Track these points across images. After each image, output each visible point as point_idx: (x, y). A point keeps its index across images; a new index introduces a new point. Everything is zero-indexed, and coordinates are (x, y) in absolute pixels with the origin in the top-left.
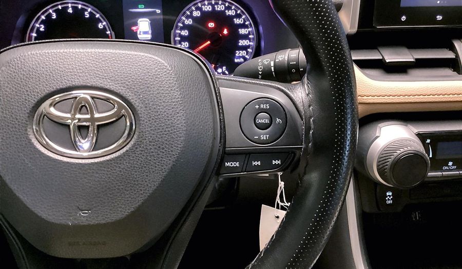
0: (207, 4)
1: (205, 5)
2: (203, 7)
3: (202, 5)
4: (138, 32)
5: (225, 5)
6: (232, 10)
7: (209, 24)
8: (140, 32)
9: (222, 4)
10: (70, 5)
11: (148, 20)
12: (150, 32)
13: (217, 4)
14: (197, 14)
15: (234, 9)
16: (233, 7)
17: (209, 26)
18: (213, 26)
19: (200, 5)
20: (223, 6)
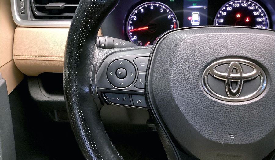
0: (236, 3)
1: (235, 3)
2: (234, 4)
3: (233, 4)
4: (192, 21)
5: (248, 3)
6: (252, 6)
7: (237, 15)
8: (193, 20)
9: (246, 3)
10: (152, 4)
11: (198, 13)
12: (199, 20)
13: (243, 3)
14: (229, 9)
15: (254, 6)
16: (253, 5)
17: (237, 16)
18: (240, 16)
19: (232, 3)
20: (247, 4)
